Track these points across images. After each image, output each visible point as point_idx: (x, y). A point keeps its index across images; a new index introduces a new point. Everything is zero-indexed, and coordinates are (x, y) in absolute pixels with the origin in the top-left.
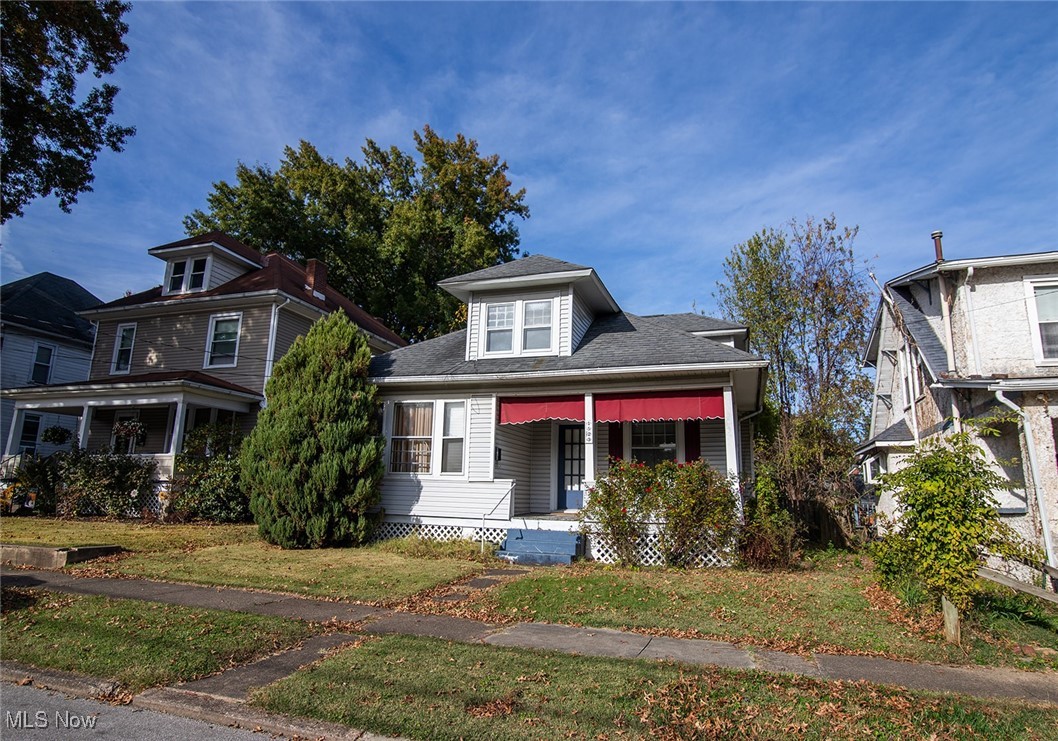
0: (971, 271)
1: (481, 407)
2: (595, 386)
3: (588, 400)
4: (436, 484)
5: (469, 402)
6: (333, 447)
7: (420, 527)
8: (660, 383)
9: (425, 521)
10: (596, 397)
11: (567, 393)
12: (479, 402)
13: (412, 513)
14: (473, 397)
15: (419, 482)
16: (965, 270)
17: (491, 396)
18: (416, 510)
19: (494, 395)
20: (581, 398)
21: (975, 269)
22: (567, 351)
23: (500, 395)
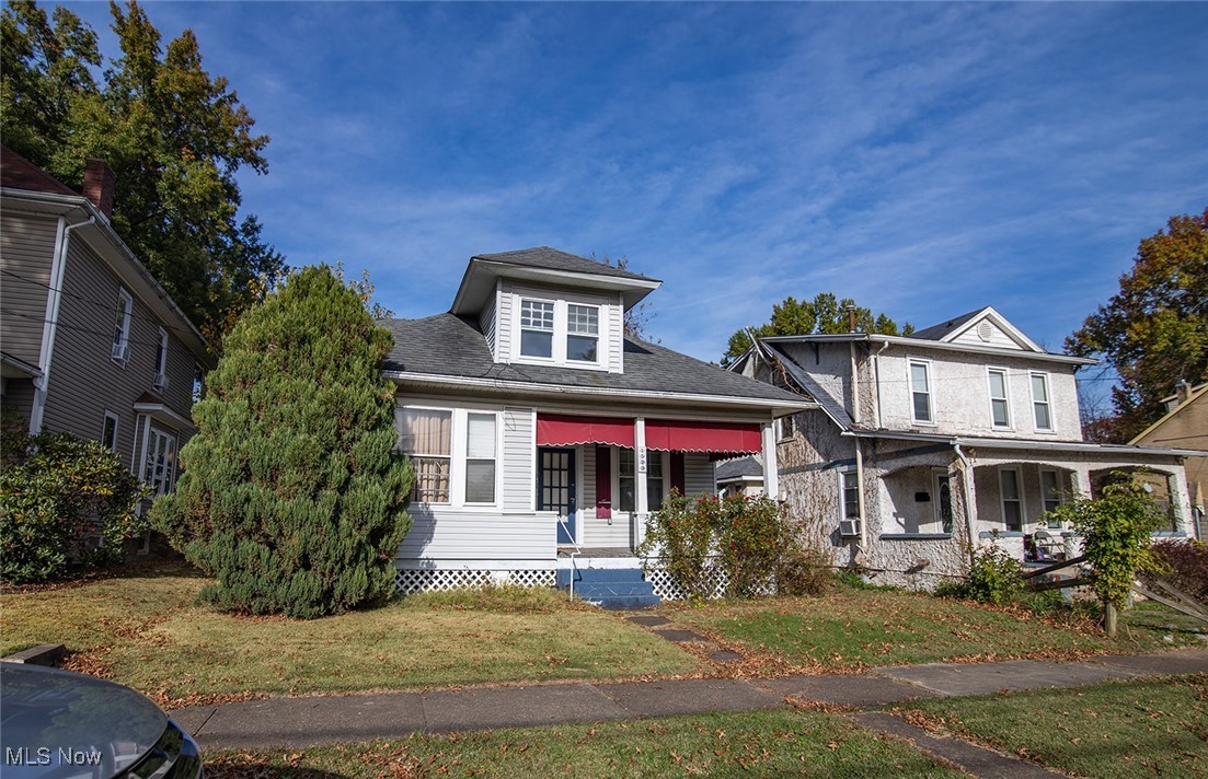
0: (887, 344)
1: (517, 422)
2: (648, 410)
3: (640, 426)
4: (456, 517)
5: (501, 415)
6: (374, 466)
7: (432, 573)
8: (710, 413)
9: (440, 565)
10: (648, 422)
11: (619, 414)
12: (514, 416)
13: (423, 556)
14: (507, 409)
15: (431, 515)
16: (882, 343)
17: (531, 411)
18: (428, 551)
19: (535, 409)
20: (632, 422)
21: (890, 343)
22: (618, 368)
23: (541, 410)
